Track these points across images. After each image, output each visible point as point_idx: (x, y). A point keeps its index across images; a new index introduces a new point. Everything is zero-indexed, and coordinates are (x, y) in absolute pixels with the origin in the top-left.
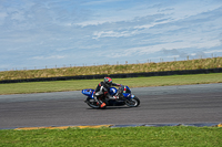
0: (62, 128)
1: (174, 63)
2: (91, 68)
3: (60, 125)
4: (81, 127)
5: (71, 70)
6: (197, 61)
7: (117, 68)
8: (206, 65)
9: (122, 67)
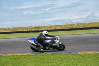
0: (9, 55)
1: (60, 26)
2: (23, 28)
3: (9, 54)
4: (18, 54)
5: (14, 29)
6: (70, 25)
7: (35, 28)
8: (74, 27)
9: (38, 28)
